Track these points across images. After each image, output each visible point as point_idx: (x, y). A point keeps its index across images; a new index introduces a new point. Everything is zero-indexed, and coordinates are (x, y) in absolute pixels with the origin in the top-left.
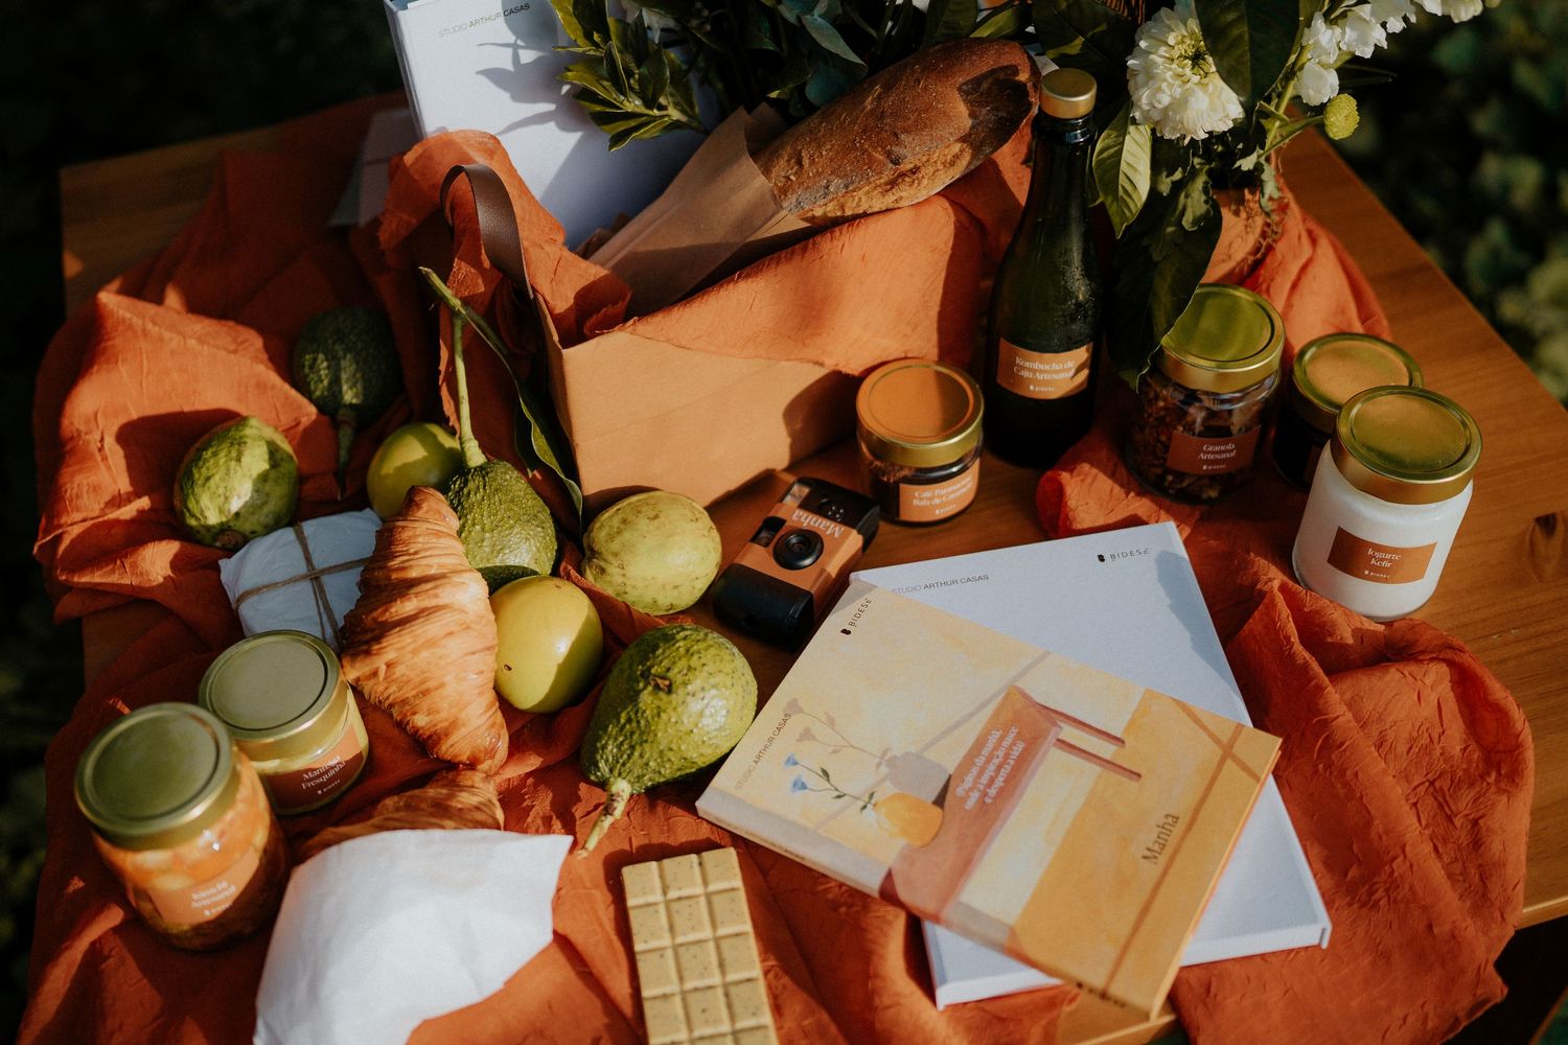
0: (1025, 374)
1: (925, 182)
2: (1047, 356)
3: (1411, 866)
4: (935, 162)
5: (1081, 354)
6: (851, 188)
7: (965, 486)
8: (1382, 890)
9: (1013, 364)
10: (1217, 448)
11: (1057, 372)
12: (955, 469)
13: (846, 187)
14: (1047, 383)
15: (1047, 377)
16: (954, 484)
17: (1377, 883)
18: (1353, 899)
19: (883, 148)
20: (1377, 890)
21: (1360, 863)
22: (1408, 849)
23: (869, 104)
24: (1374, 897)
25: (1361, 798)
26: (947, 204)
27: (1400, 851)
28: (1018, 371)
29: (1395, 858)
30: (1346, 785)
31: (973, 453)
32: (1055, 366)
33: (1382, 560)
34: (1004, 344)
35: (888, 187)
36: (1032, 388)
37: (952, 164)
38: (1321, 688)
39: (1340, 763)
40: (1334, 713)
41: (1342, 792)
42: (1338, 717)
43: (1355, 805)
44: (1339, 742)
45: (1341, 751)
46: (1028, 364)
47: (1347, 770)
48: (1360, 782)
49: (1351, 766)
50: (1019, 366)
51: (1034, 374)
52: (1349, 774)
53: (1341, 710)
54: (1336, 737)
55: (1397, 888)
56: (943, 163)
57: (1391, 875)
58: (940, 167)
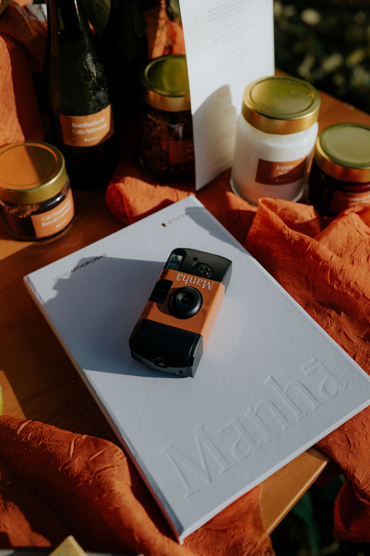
0: (80, 132)
2: (89, 117)
5: (106, 112)
7: (68, 207)
9: (71, 128)
11: (97, 126)
12: (58, 199)
14: (93, 135)
15: (93, 130)
16: (62, 207)
25: (364, 294)
28: (75, 131)
30: (353, 291)
31: (65, 188)
32: (96, 123)
34: (62, 118)
36: (86, 140)
38: (316, 246)
39: (345, 280)
40: (329, 256)
41: (353, 295)
42: (332, 257)
43: (363, 300)
44: (339, 270)
45: (343, 274)
46: (80, 126)
47: (350, 282)
48: (360, 286)
49: (351, 280)
50: (75, 128)
51: (85, 131)
52: (352, 284)
53: (330, 253)
54: (336, 268)
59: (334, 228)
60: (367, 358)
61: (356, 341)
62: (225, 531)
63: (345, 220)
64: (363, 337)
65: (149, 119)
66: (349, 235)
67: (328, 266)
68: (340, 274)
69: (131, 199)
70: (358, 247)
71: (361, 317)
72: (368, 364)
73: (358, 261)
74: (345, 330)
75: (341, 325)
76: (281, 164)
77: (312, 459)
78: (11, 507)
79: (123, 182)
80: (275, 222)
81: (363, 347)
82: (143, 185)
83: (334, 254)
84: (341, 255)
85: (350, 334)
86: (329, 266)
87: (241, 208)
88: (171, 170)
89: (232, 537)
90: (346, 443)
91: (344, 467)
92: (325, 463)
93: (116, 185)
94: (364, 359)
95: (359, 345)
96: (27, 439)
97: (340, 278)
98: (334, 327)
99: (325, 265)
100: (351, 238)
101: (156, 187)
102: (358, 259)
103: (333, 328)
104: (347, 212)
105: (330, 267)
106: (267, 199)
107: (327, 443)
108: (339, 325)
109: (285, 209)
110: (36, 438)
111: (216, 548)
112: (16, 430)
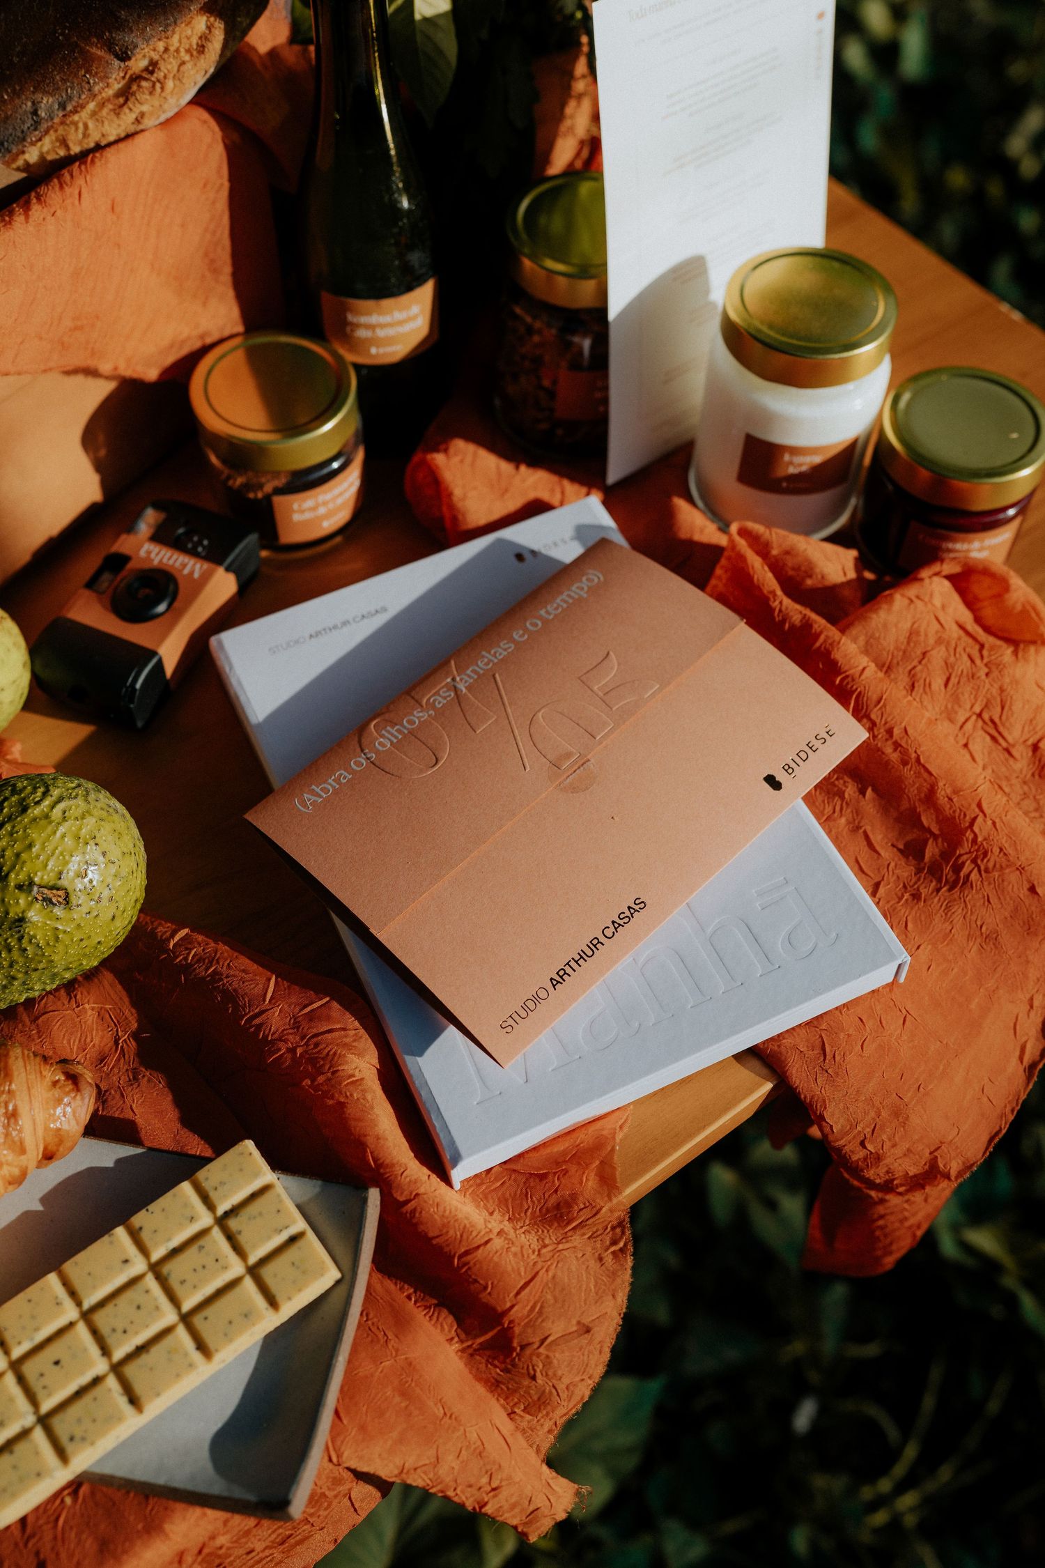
0: (363, 333)
1: (170, 84)
2: (385, 302)
3: (994, 823)
4: (177, 51)
5: (427, 293)
6: (69, 108)
8: (969, 862)
9: (345, 323)
11: (400, 323)
13: (62, 106)
14: (390, 340)
15: (391, 332)
17: (960, 855)
18: (940, 881)
19: (100, 37)
20: (963, 863)
21: (935, 837)
22: (985, 806)
24: (962, 874)
25: (918, 756)
26: (205, 115)
27: (977, 810)
28: (353, 331)
29: (974, 819)
30: (897, 745)
32: (400, 315)
34: (328, 301)
35: (121, 100)
36: (375, 350)
37: (201, 49)
38: (834, 641)
39: (883, 722)
40: (857, 666)
41: (894, 757)
42: (864, 669)
43: (914, 768)
44: (875, 698)
45: (881, 708)
46: (363, 320)
47: (893, 728)
48: (912, 738)
49: (896, 722)
50: (352, 324)
51: (374, 331)
52: (896, 732)
53: (864, 661)
54: (870, 694)
55: (985, 854)
56: (188, 51)
57: (975, 841)
58: (187, 58)
59: (885, 606)
60: (903, 890)
61: (887, 853)
62: (542, 1177)
63: (912, 590)
64: (901, 846)
65: (517, 317)
66: (916, 626)
67: (852, 687)
68: (876, 706)
69: (457, 492)
70: (928, 655)
71: (905, 805)
72: (902, 905)
73: (925, 685)
74: (868, 828)
75: (862, 818)
76: (794, 451)
77: (744, 1074)
78: (146, 1079)
79: (446, 451)
80: (758, 580)
81: (899, 868)
82: (489, 461)
83: (872, 665)
84: (887, 668)
85: (877, 838)
86: (855, 687)
87: (697, 537)
88: (560, 432)
89: (556, 1191)
90: (818, 1051)
91: (805, 1097)
92: (769, 1086)
93: (429, 457)
94: (896, 894)
95: (892, 865)
96: (186, 959)
97: (873, 716)
98: (847, 820)
99: (848, 683)
100: (918, 633)
101: (517, 468)
102: (925, 680)
103: (843, 820)
104: (925, 573)
105: (857, 689)
106: (750, 525)
107: (779, 1046)
108: (857, 815)
109: (787, 553)
110: (204, 960)
111: (521, 1204)
112: (168, 940)
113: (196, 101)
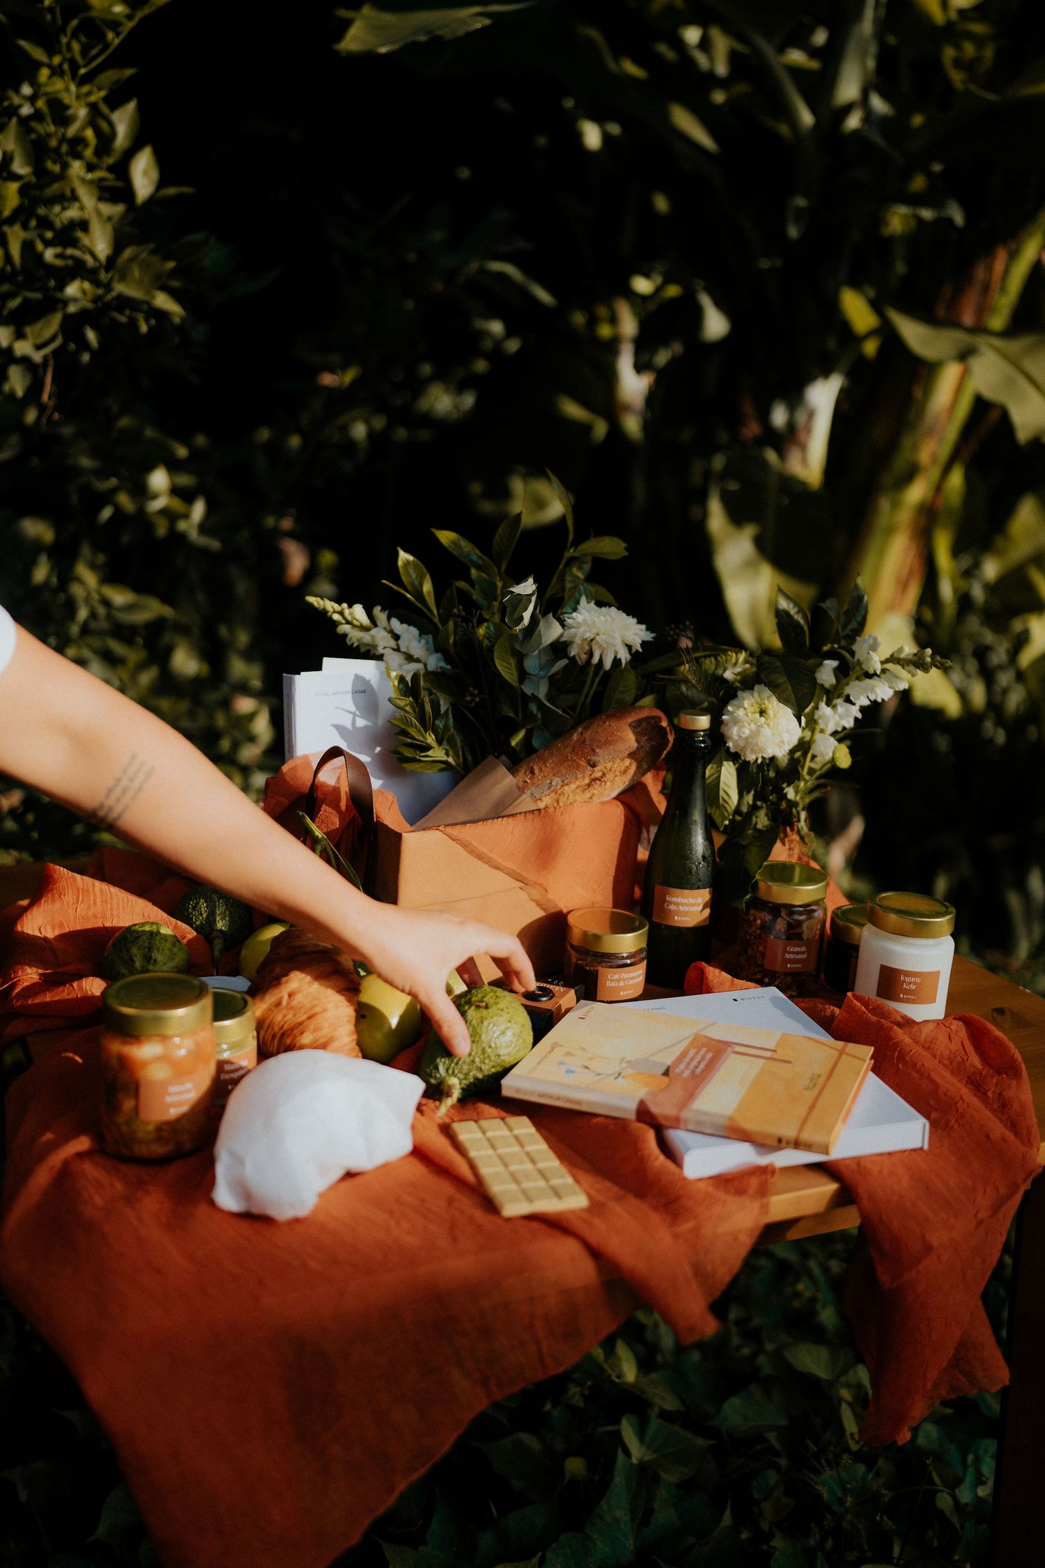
0: (672, 907)
1: (608, 783)
2: (686, 891)
4: (615, 771)
5: (706, 894)
6: (566, 782)
7: (639, 971)
8: (953, 1120)
9: (664, 901)
10: (796, 949)
11: (693, 905)
13: (563, 781)
14: (686, 914)
15: (686, 909)
16: (632, 970)
17: (949, 1117)
19: (585, 758)
20: (950, 1121)
21: (936, 1110)
23: (575, 737)
24: (949, 1125)
26: (619, 804)
28: (668, 906)
30: (918, 1071)
31: (643, 952)
32: (691, 901)
33: (910, 983)
34: (658, 888)
35: (587, 787)
36: (676, 918)
37: (625, 772)
46: (673, 899)
50: (668, 901)
51: (678, 907)
52: (919, 1065)
55: (962, 1117)
56: (620, 772)
57: (957, 1110)
58: (618, 774)
69: (711, 978)
92: (835, 1185)
113: (617, 798)
